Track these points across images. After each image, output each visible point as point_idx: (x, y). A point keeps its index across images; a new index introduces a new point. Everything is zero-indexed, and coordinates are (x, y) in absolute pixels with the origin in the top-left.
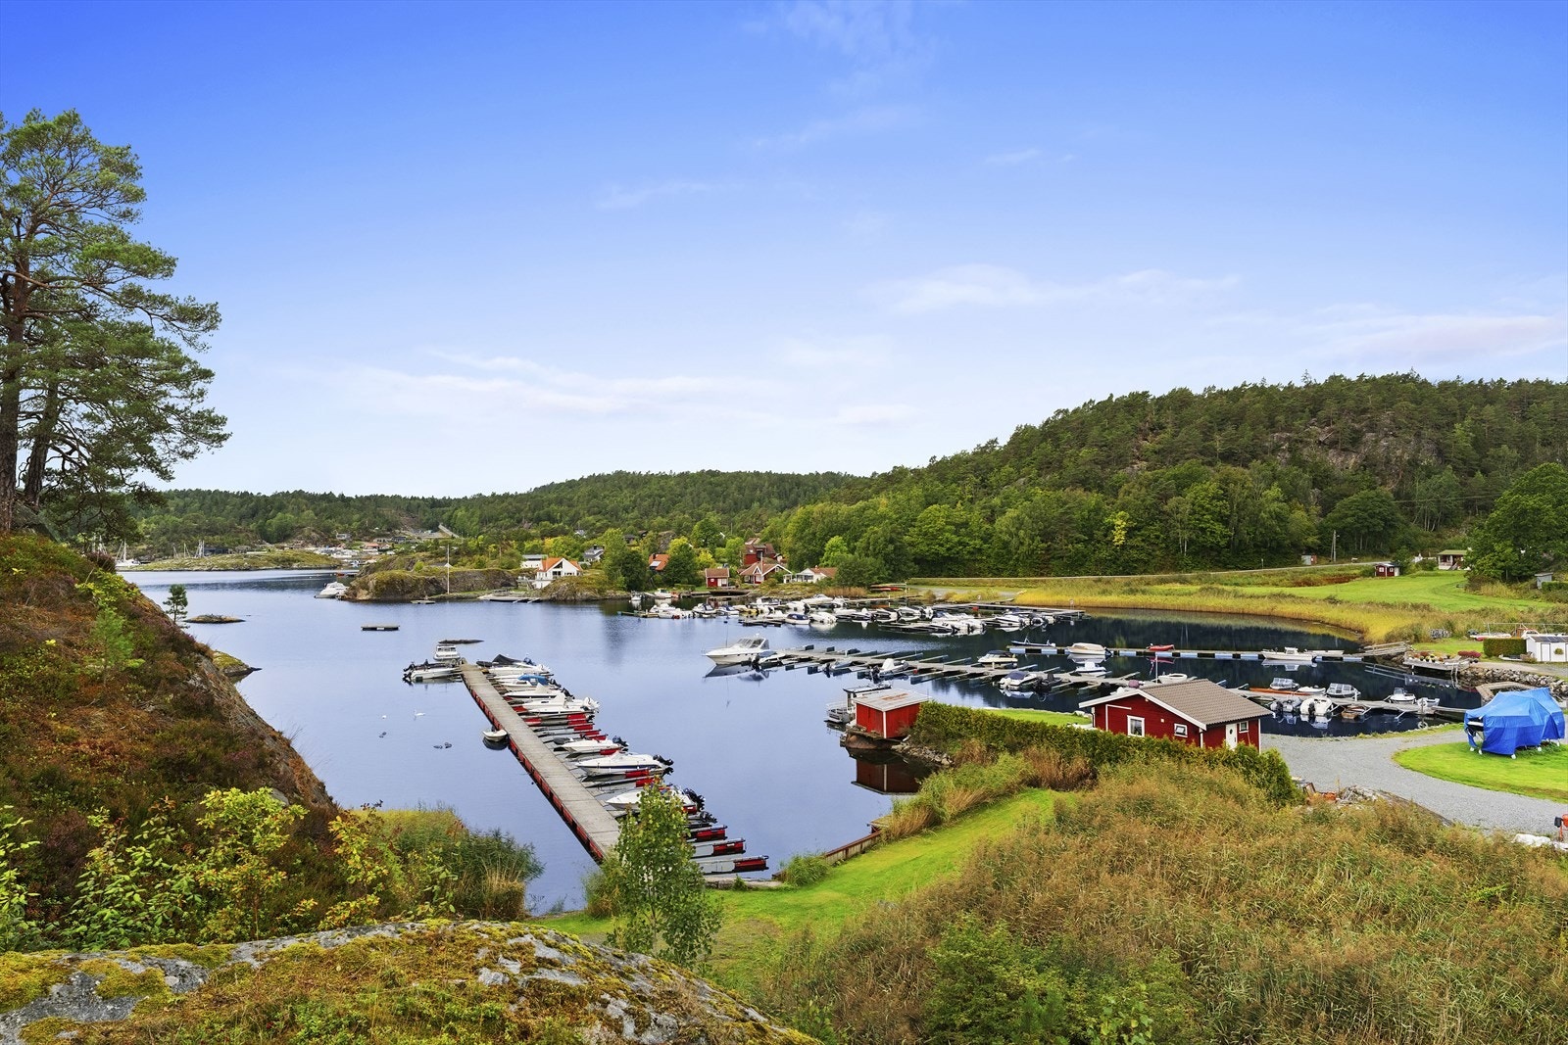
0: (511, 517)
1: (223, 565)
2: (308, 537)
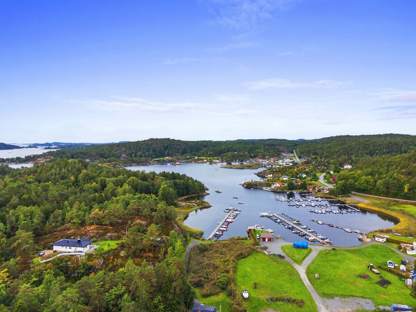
0: (307, 152)
1: (237, 168)
2: (260, 157)
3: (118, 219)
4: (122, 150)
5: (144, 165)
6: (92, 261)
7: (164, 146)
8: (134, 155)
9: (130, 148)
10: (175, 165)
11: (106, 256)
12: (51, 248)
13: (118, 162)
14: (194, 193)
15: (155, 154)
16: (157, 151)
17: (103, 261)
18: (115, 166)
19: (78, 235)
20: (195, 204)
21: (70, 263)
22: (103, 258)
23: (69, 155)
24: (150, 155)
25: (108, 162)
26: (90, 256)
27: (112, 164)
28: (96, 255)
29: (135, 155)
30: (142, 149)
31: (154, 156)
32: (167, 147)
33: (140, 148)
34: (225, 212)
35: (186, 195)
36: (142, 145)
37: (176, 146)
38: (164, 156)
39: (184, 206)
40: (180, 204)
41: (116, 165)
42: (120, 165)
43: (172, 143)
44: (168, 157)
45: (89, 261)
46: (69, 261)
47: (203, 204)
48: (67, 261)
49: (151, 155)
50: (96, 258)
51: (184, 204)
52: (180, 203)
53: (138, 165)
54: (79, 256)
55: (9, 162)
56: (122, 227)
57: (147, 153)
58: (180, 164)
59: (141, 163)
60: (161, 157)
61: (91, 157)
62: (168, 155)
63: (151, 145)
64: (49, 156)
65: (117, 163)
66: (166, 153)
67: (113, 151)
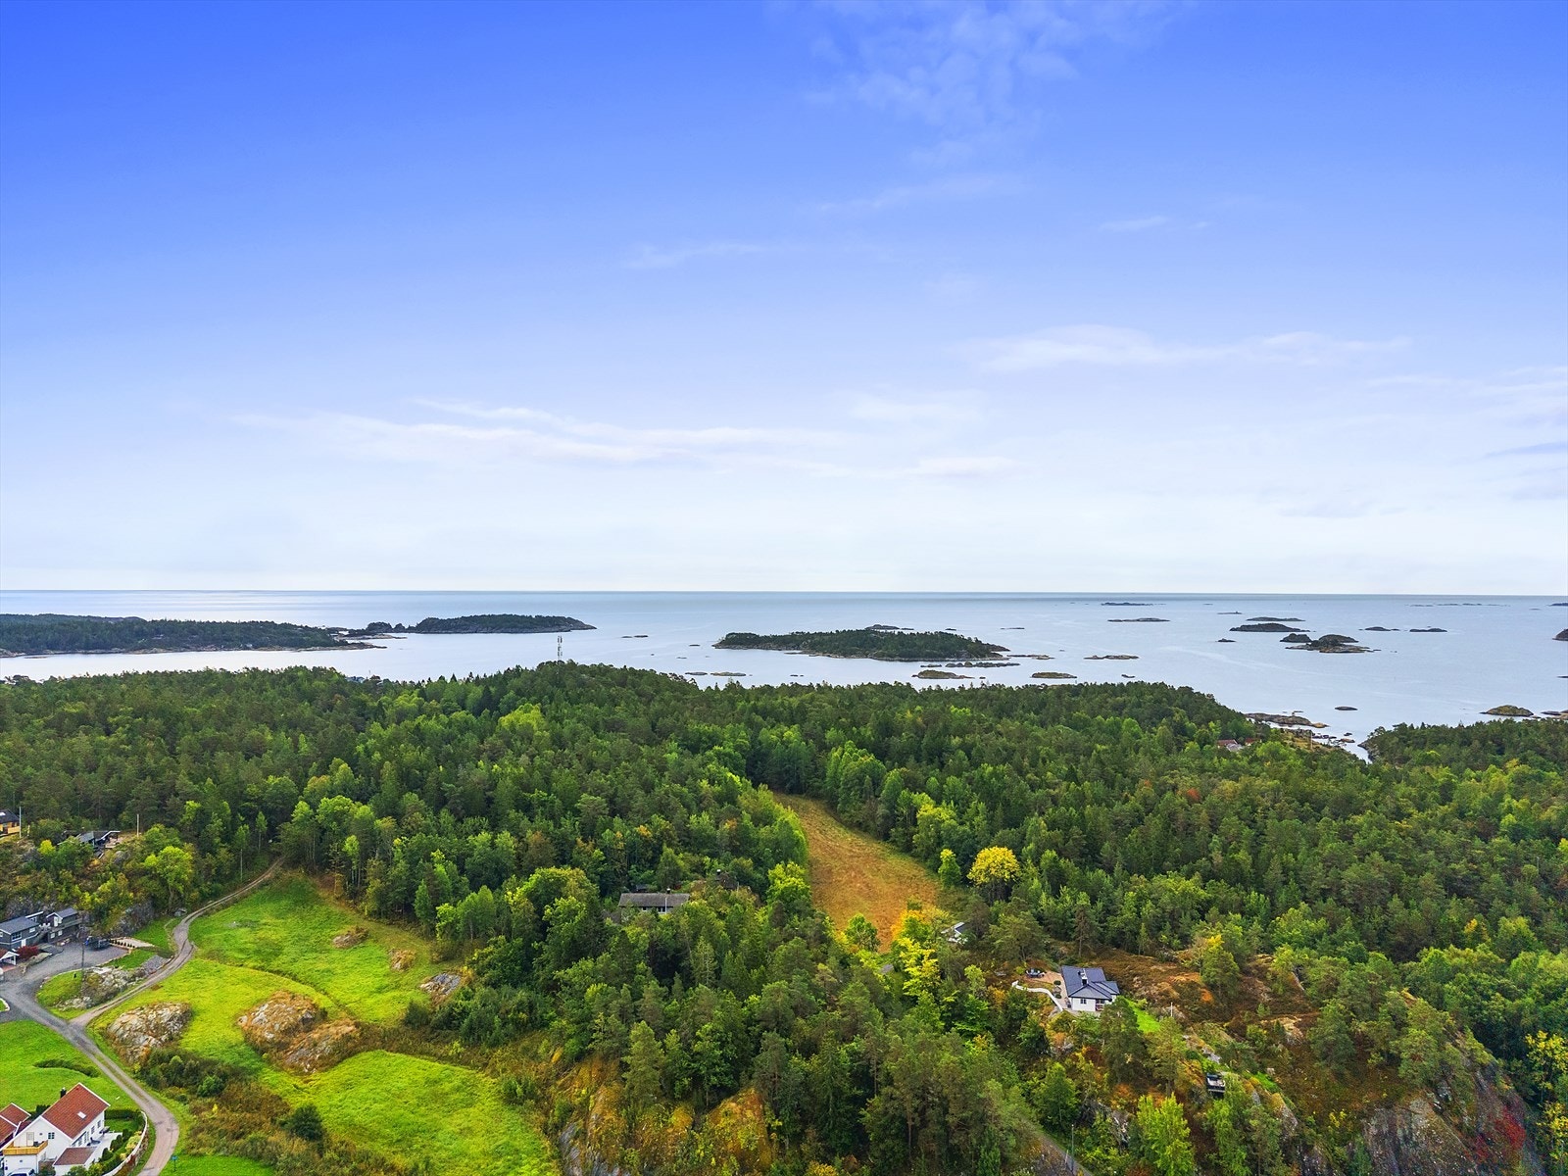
6: (1058, 1032)
19: (1142, 980)
21: (1034, 1013)
22: (1082, 1040)
26: (1064, 1021)
28: (1074, 1024)
45: (1054, 1029)
46: (1036, 1009)
48: (1033, 1007)
50: (1068, 1029)
54: (1055, 1011)
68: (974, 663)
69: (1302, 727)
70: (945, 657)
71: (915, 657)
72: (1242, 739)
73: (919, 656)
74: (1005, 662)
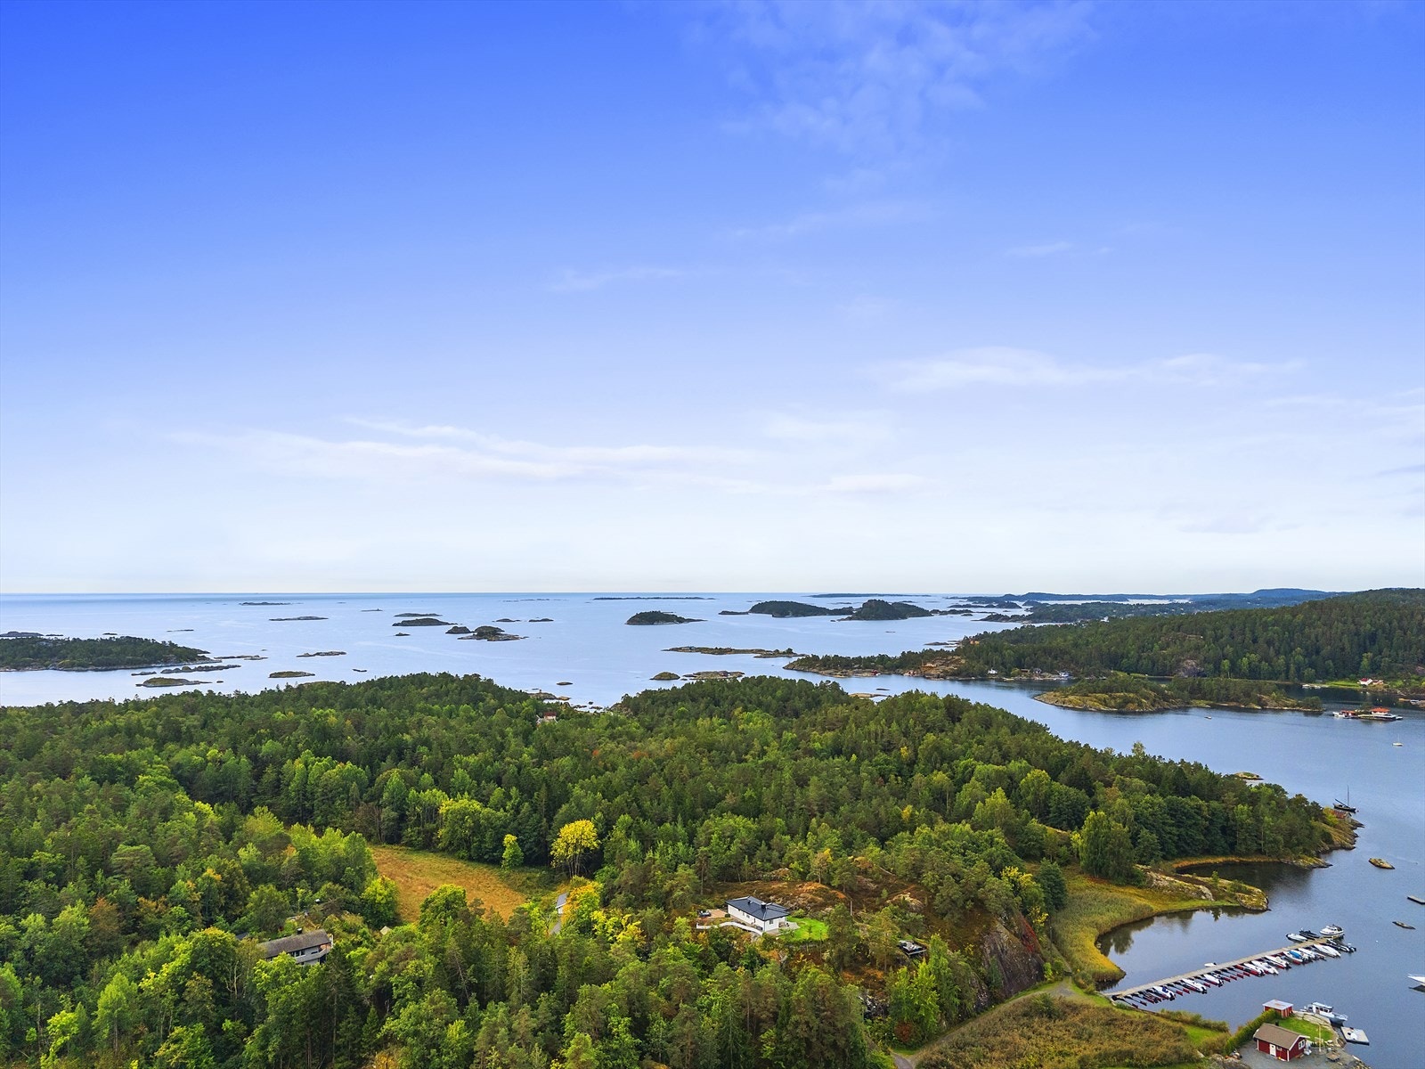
3: (870, 880)
4: (1186, 644)
5: (1238, 710)
6: (768, 950)
7: (1357, 634)
8: (1226, 663)
9: (1216, 639)
10: (1369, 721)
11: (795, 948)
12: (724, 907)
13: (1136, 692)
14: (1259, 852)
15: (1312, 665)
16: (1326, 650)
17: (786, 957)
18: (1123, 707)
19: (780, 897)
20: (1206, 890)
21: (735, 942)
22: (791, 950)
23: (1010, 655)
24: (1293, 667)
25: (1102, 692)
26: (769, 941)
27: (1114, 698)
28: (779, 941)
29: (1233, 663)
30: (1261, 640)
31: (1309, 672)
32: (1373, 638)
33: (1255, 641)
34: (1289, 939)
35: (1224, 854)
36: (1265, 626)
37: (1418, 635)
38: (1357, 674)
39: (1164, 888)
40: (1152, 877)
41: (1127, 703)
42: (1140, 705)
43: (1395, 623)
44: (1370, 681)
45: (764, 949)
46: (735, 939)
47: (1237, 894)
48: (731, 938)
49: (1298, 670)
50: (777, 946)
51: (1165, 880)
52: (1154, 875)
53: (1213, 707)
54: (754, 935)
55: (859, 668)
56: (869, 901)
57: (1282, 660)
58: (1394, 719)
59: (1227, 699)
60: (1343, 677)
61: (1077, 663)
62: (1374, 671)
63: (1302, 631)
64: (957, 658)
65: (1132, 695)
66: (1365, 662)
67: (1157, 646)
68: (192, 667)
69: (551, 702)
70: (150, 663)
71: (114, 665)
72: (541, 714)
73: (120, 664)
74: (215, 665)
